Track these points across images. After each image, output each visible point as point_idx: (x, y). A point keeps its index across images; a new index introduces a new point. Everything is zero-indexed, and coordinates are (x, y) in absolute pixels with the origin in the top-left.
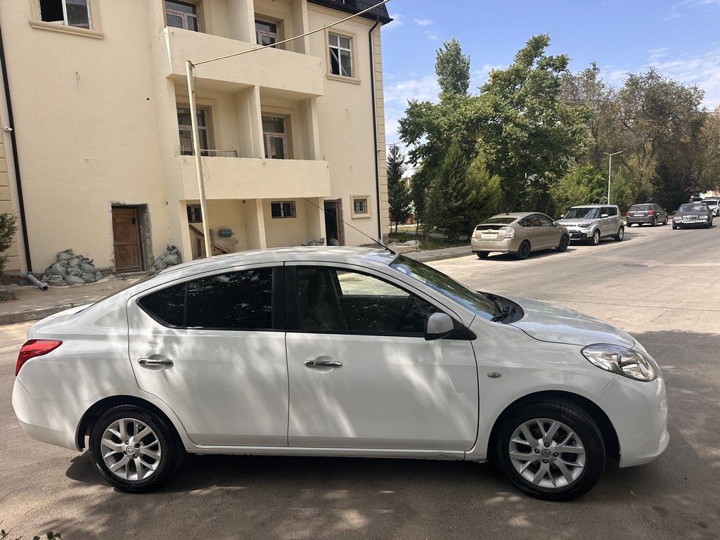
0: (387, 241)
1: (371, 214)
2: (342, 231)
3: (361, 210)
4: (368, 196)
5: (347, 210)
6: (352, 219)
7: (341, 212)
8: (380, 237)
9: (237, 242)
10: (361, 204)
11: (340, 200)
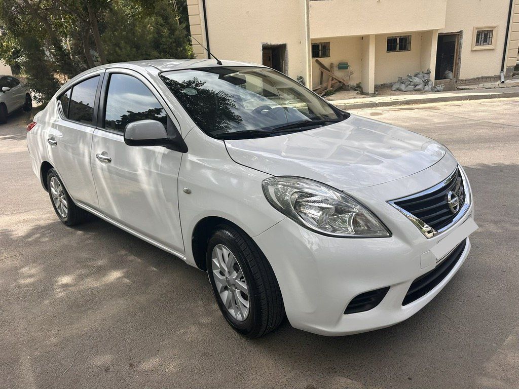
0: (512, 74)
1: (496, 46)
2: (458, 63)
3: (485, 41)
4: (495, 27)
5: (467, 42)
6: (472, 51)
7: (460, 44)
8: (502, 70)
9: (352, 73)
10: (486, 35)
11: (461, 32)
